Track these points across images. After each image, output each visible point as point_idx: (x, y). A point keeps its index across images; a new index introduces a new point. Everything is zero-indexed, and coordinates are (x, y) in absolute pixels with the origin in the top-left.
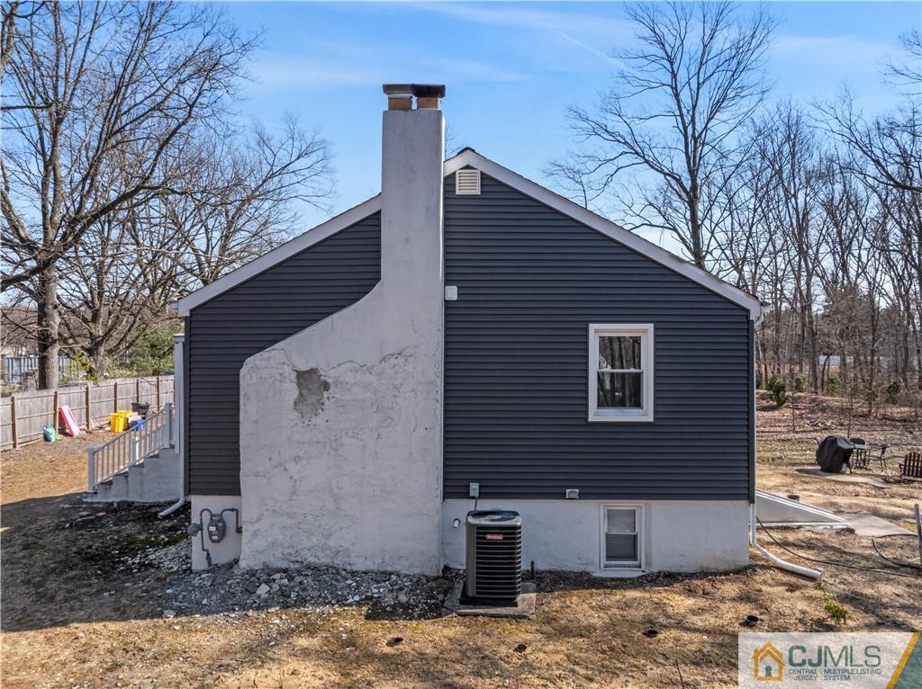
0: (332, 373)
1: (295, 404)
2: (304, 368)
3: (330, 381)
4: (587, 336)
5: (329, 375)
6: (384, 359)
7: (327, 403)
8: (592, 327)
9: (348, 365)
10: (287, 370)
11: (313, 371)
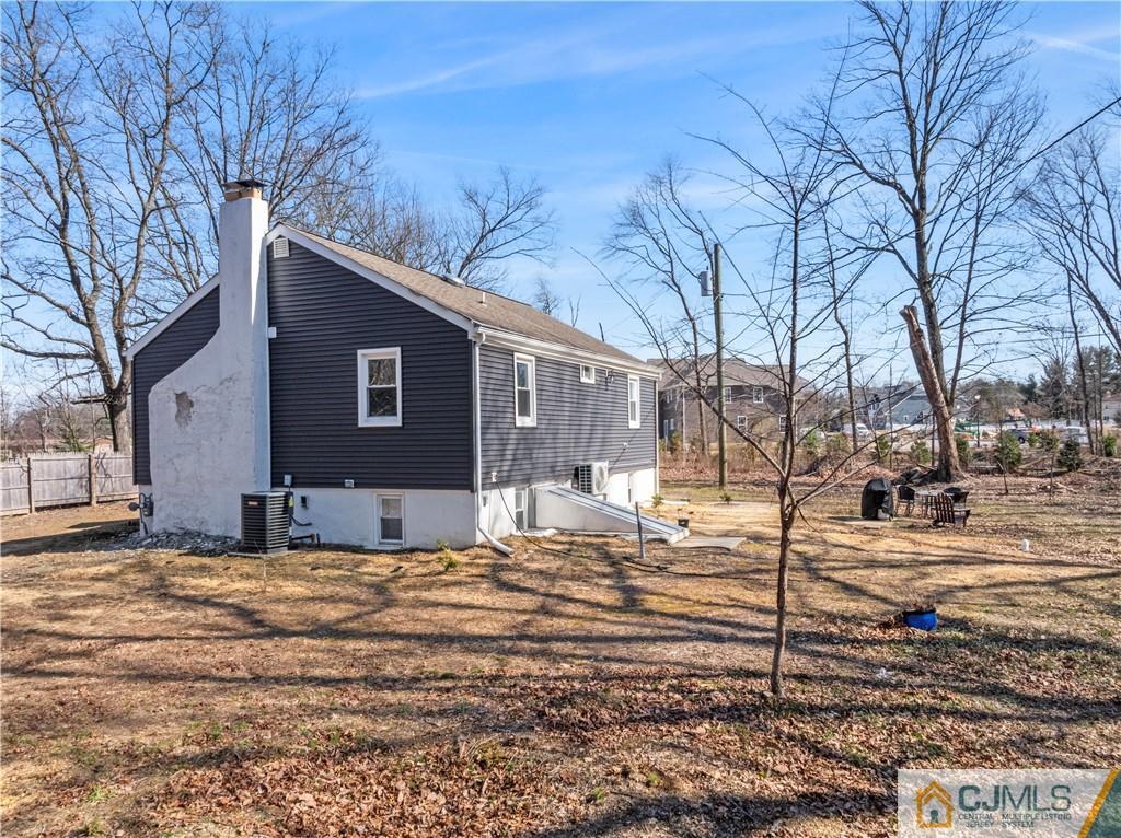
0: (194, 394)
1: (176, 417)
2: (179, 392)
3: (193, 400)
4: (356, 360)
5: (193, 396)
6: (222, 383)
7: (193, 416)
8: (360, 352)
9: (202, 388)
10: (171, 392)
11: (184, 393)
